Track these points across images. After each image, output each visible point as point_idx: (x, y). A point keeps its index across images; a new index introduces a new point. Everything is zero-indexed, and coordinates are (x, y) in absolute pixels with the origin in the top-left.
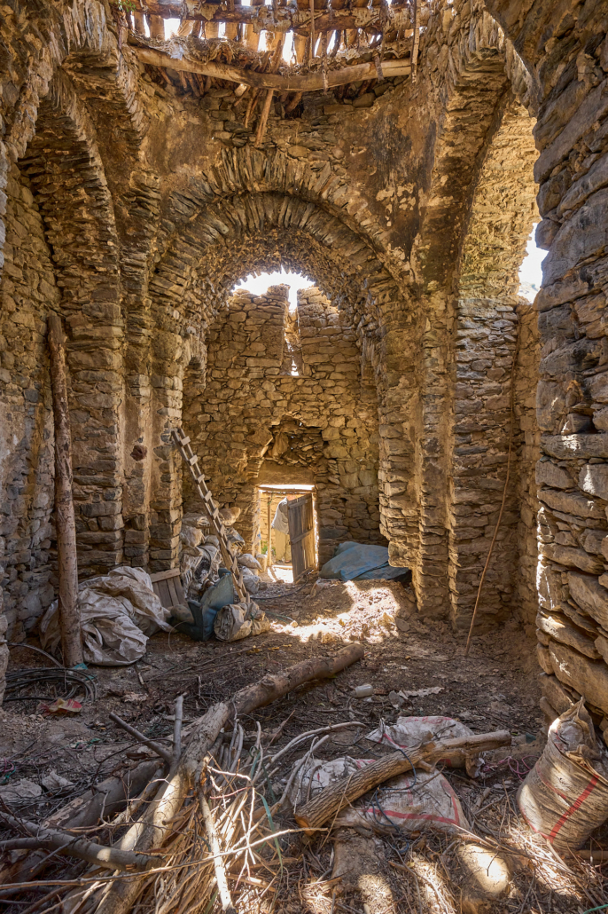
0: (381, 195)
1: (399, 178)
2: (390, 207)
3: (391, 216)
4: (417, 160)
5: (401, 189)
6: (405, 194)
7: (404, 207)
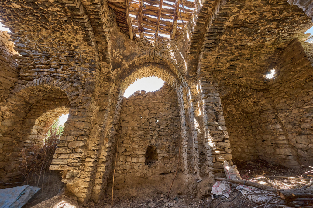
0: (114, 51)
1: (119, 52)
2: (114, 55)
3: (113, 58)
4: (126, 54)
5: (118, 55)
6: (119, 56)
7: (117, 59)
